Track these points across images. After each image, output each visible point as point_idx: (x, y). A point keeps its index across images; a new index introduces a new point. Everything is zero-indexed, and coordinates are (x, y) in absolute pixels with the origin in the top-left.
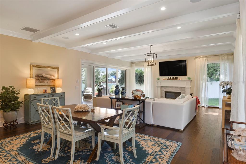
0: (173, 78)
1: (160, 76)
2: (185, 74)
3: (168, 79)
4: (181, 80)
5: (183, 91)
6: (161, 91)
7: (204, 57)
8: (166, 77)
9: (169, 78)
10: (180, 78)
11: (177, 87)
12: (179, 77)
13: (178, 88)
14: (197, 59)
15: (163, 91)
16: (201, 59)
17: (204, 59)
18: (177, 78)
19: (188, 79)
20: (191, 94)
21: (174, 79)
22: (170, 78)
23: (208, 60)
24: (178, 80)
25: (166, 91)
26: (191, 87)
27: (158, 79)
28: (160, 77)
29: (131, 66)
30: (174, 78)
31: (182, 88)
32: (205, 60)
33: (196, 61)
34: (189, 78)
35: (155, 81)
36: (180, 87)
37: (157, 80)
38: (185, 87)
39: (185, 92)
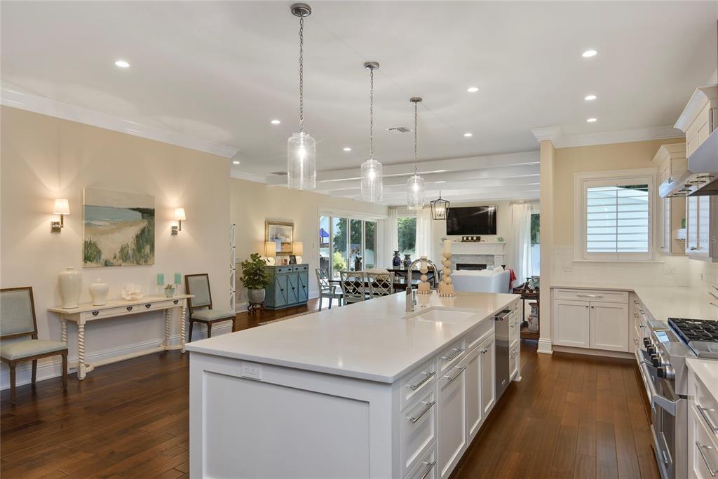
0: (472, 238)
1: (448, 234)
2: (494, 232)
3: (463, 241)
4: (486, 242)
5: (490, 262)
7: (525, 202)
8: (460, 237)
9: (465, 238)
10: (485, 239)
11: (480, 255)
12: (483, 237)
13: (481, 258)
14: (514, 205)
15: (454, 262)
16: (521, 206)
17: (526, 205)
18: (478, 239)
19: (499, 241)
20: (504, 267)
21: (475, 241)
22: (467, 238)
23: (532, 208)
24: (481, 242)
25: (459, 263)
26: (503, 256)
27: (444, 240)
28: (448, 236)
29: (389, 214)
30: (475, 238)
32: (528, 207)
33: (513, 209)
34: (501, 240)
35: (437, 244)
36: (484, 256)
37: (440, 241)
38: (493, 256)
39: (494, 263)
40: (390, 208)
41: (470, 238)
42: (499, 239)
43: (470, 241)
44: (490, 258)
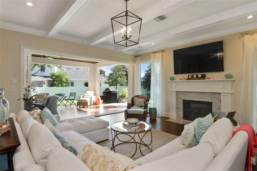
0: (197, 76)
1: (175, 73)
2: (221, 69)
3: (189, 79)
4: (212, 79)
5: (216, 101)
6: (177, 98)
8: (186, 76)
9: (190, 77)
10: (210, 77)
11: (205, 93)
12: (208, 75)
13: (206, 95)
15: (181, 98)
18: (203, 77)
19: (227, 77)
21: (200, 79)
22: (192, 76)
24: (207, 80)
25: (185, 99)
26: (232, 94)
27: (172, 79)
28: (176, 75)
29: (135, 61)
30: (200, 76)
31: (215, 95)
33: (244, 41)
34: (229, 77)
35: (167, 83)
36: (210, 94)
37: (169, 80)
38: (220, 94)
39: (220, 102)
40: (136, 56)
41: (195, 76)
42: (227, 75)
43: (195, 79)
44: (217, 96)
